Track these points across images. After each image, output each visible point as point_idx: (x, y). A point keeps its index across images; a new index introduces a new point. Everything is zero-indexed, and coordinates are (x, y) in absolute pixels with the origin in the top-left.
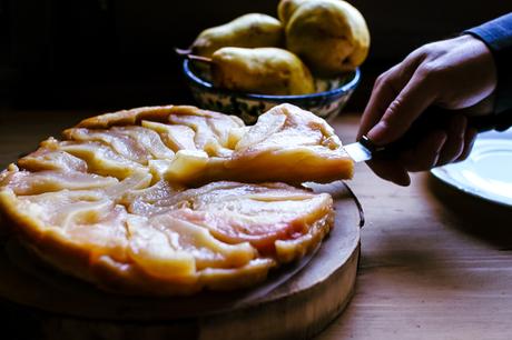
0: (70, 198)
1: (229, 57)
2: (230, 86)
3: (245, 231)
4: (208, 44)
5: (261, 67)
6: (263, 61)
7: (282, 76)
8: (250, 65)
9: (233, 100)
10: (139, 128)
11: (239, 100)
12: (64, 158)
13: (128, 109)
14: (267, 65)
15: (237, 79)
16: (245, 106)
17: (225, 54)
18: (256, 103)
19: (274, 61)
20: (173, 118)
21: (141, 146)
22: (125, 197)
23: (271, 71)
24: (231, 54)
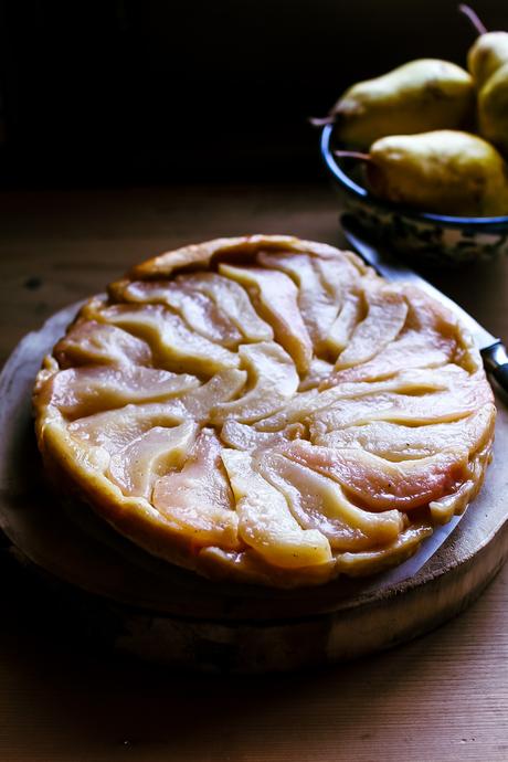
0: (138, 420)
1: (395, 157)
2: (394, 198)
3: (389, 489)
4: (361, 110)
5: (441, 171)
6: (445, 160)
7: (472, 186)
8: (426, 167)
9: (396, 219)
10: (216, 277)
11: (406, 220)
12: (118, 340)
13: (197, 242)
14: (452, 165)
15: (406, 188)
16: (413, 230)
17: (390, 150)
18: (430, 227)
19: (462, 161)
20: (263, 258)
21: (223, 315)
22: (213, 413)
23: (456, 178)
24: (399, 151)
